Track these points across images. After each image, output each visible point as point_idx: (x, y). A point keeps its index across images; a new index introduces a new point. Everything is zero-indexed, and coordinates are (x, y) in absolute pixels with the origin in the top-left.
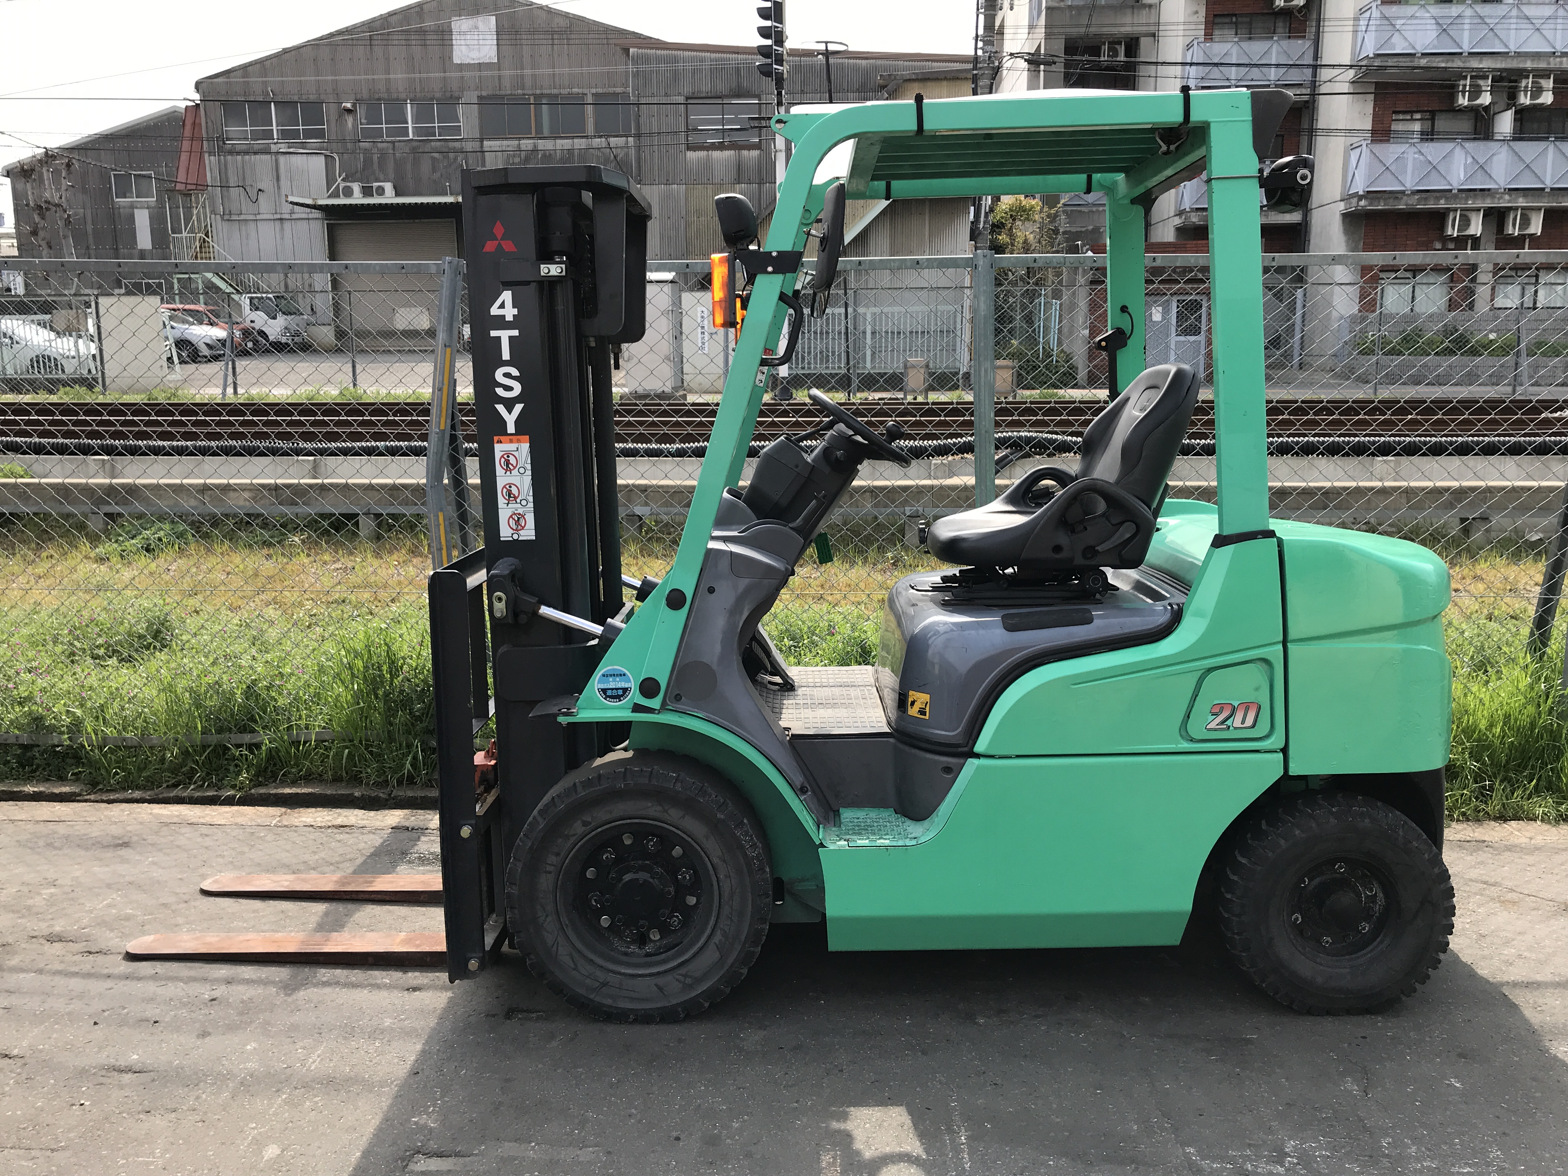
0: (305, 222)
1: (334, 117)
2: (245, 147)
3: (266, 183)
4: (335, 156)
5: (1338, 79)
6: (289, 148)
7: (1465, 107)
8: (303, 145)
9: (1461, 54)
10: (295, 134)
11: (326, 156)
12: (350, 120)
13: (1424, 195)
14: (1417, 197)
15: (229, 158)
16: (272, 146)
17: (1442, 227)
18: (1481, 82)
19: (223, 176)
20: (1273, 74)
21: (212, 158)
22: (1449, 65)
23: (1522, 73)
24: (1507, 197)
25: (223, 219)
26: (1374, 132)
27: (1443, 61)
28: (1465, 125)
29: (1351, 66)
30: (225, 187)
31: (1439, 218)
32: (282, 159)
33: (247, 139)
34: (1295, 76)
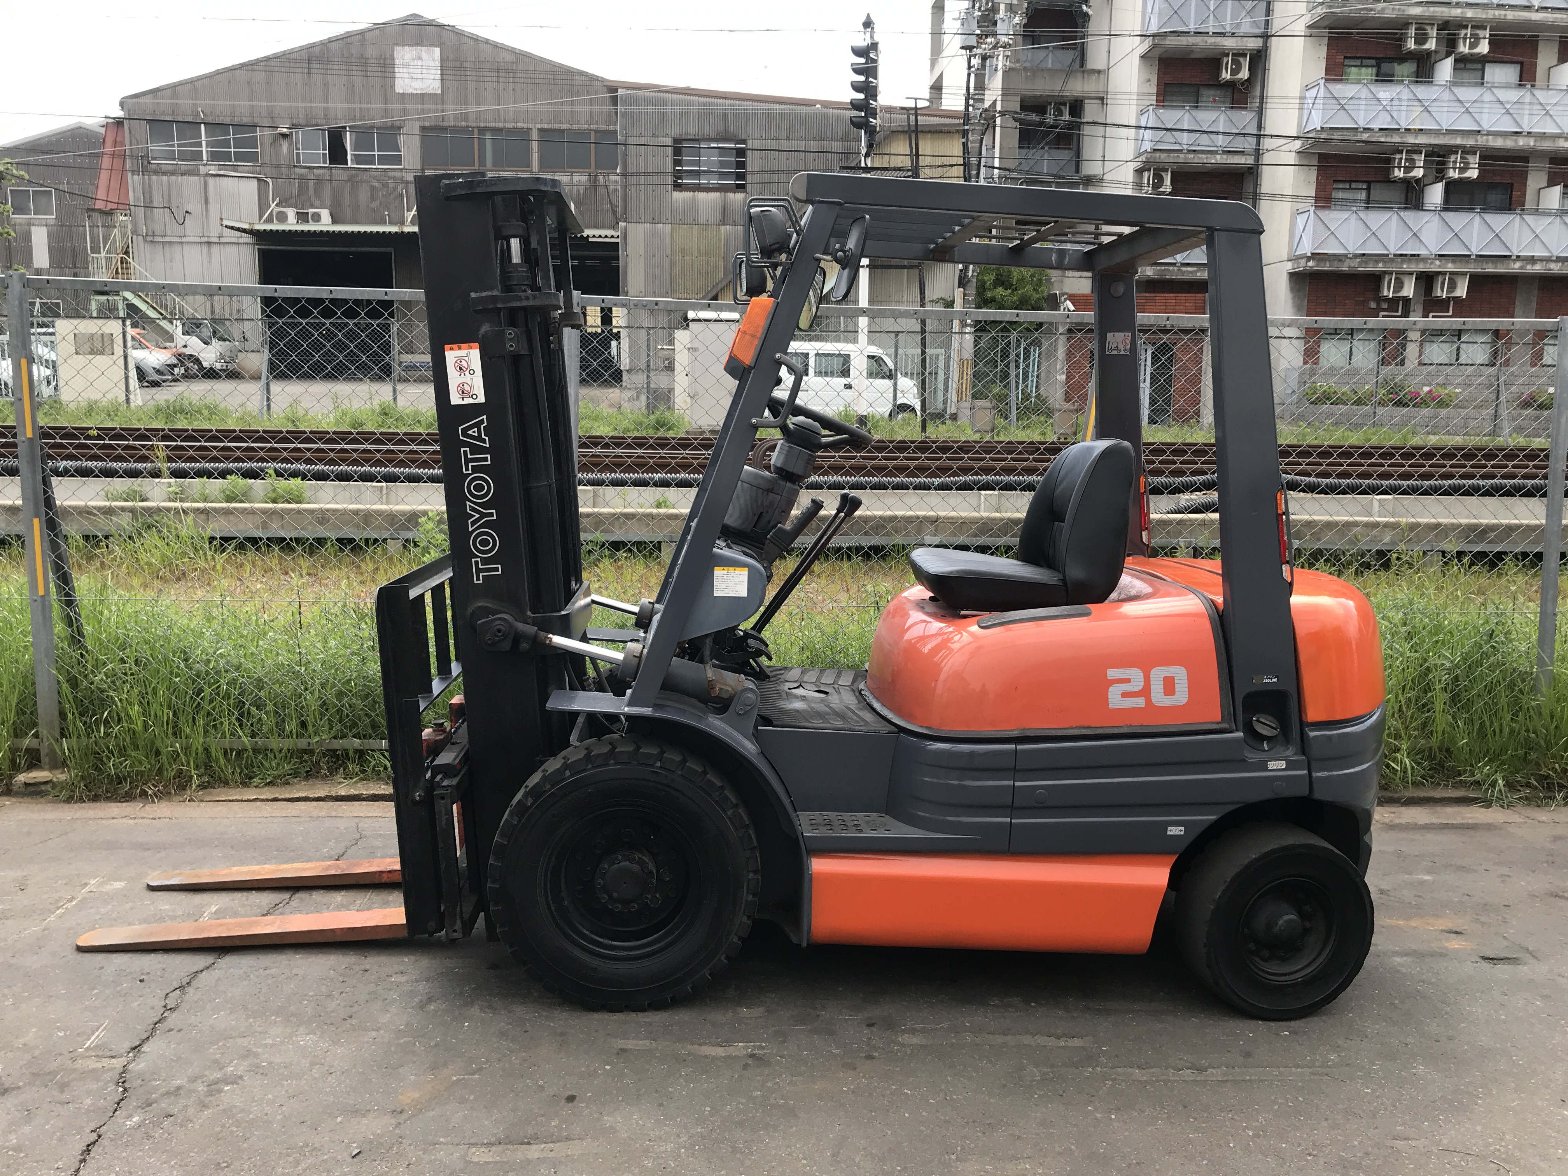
0: (235, 248)
1: (268, 142)
2: (170, 168)
3: (194, 206)
4: (269, 180)
5: (1283, 148)
6: (219, 170)
7: (1400, 179)
8: (235, 168)
9: (1399, 129)
10: (227, 156)
11: (259, 179)
12: (285, 146)
13: (1364, 258)
14: (1358, 260)
15: (154, 178)
16: (201, 168)
17: (1378, 287)
18: (1415, 157)
19: (147, 195)
20: (1220, 140)
21: (136, 177)
22: (1388, 140)
23: (1452, 150)
24: (1438, 262)
25: (145, 240)
26: (1317, 198)
27: (1382, 136)
28: (1397, 194)
29: (1297, 138)
30: (149, 207)
31: (1376, 279)
32: (211, 181)
33: (174, 159)
34: (1240, 144)
